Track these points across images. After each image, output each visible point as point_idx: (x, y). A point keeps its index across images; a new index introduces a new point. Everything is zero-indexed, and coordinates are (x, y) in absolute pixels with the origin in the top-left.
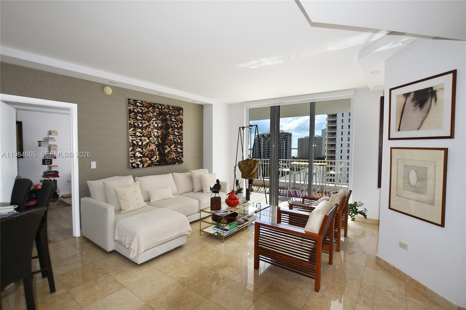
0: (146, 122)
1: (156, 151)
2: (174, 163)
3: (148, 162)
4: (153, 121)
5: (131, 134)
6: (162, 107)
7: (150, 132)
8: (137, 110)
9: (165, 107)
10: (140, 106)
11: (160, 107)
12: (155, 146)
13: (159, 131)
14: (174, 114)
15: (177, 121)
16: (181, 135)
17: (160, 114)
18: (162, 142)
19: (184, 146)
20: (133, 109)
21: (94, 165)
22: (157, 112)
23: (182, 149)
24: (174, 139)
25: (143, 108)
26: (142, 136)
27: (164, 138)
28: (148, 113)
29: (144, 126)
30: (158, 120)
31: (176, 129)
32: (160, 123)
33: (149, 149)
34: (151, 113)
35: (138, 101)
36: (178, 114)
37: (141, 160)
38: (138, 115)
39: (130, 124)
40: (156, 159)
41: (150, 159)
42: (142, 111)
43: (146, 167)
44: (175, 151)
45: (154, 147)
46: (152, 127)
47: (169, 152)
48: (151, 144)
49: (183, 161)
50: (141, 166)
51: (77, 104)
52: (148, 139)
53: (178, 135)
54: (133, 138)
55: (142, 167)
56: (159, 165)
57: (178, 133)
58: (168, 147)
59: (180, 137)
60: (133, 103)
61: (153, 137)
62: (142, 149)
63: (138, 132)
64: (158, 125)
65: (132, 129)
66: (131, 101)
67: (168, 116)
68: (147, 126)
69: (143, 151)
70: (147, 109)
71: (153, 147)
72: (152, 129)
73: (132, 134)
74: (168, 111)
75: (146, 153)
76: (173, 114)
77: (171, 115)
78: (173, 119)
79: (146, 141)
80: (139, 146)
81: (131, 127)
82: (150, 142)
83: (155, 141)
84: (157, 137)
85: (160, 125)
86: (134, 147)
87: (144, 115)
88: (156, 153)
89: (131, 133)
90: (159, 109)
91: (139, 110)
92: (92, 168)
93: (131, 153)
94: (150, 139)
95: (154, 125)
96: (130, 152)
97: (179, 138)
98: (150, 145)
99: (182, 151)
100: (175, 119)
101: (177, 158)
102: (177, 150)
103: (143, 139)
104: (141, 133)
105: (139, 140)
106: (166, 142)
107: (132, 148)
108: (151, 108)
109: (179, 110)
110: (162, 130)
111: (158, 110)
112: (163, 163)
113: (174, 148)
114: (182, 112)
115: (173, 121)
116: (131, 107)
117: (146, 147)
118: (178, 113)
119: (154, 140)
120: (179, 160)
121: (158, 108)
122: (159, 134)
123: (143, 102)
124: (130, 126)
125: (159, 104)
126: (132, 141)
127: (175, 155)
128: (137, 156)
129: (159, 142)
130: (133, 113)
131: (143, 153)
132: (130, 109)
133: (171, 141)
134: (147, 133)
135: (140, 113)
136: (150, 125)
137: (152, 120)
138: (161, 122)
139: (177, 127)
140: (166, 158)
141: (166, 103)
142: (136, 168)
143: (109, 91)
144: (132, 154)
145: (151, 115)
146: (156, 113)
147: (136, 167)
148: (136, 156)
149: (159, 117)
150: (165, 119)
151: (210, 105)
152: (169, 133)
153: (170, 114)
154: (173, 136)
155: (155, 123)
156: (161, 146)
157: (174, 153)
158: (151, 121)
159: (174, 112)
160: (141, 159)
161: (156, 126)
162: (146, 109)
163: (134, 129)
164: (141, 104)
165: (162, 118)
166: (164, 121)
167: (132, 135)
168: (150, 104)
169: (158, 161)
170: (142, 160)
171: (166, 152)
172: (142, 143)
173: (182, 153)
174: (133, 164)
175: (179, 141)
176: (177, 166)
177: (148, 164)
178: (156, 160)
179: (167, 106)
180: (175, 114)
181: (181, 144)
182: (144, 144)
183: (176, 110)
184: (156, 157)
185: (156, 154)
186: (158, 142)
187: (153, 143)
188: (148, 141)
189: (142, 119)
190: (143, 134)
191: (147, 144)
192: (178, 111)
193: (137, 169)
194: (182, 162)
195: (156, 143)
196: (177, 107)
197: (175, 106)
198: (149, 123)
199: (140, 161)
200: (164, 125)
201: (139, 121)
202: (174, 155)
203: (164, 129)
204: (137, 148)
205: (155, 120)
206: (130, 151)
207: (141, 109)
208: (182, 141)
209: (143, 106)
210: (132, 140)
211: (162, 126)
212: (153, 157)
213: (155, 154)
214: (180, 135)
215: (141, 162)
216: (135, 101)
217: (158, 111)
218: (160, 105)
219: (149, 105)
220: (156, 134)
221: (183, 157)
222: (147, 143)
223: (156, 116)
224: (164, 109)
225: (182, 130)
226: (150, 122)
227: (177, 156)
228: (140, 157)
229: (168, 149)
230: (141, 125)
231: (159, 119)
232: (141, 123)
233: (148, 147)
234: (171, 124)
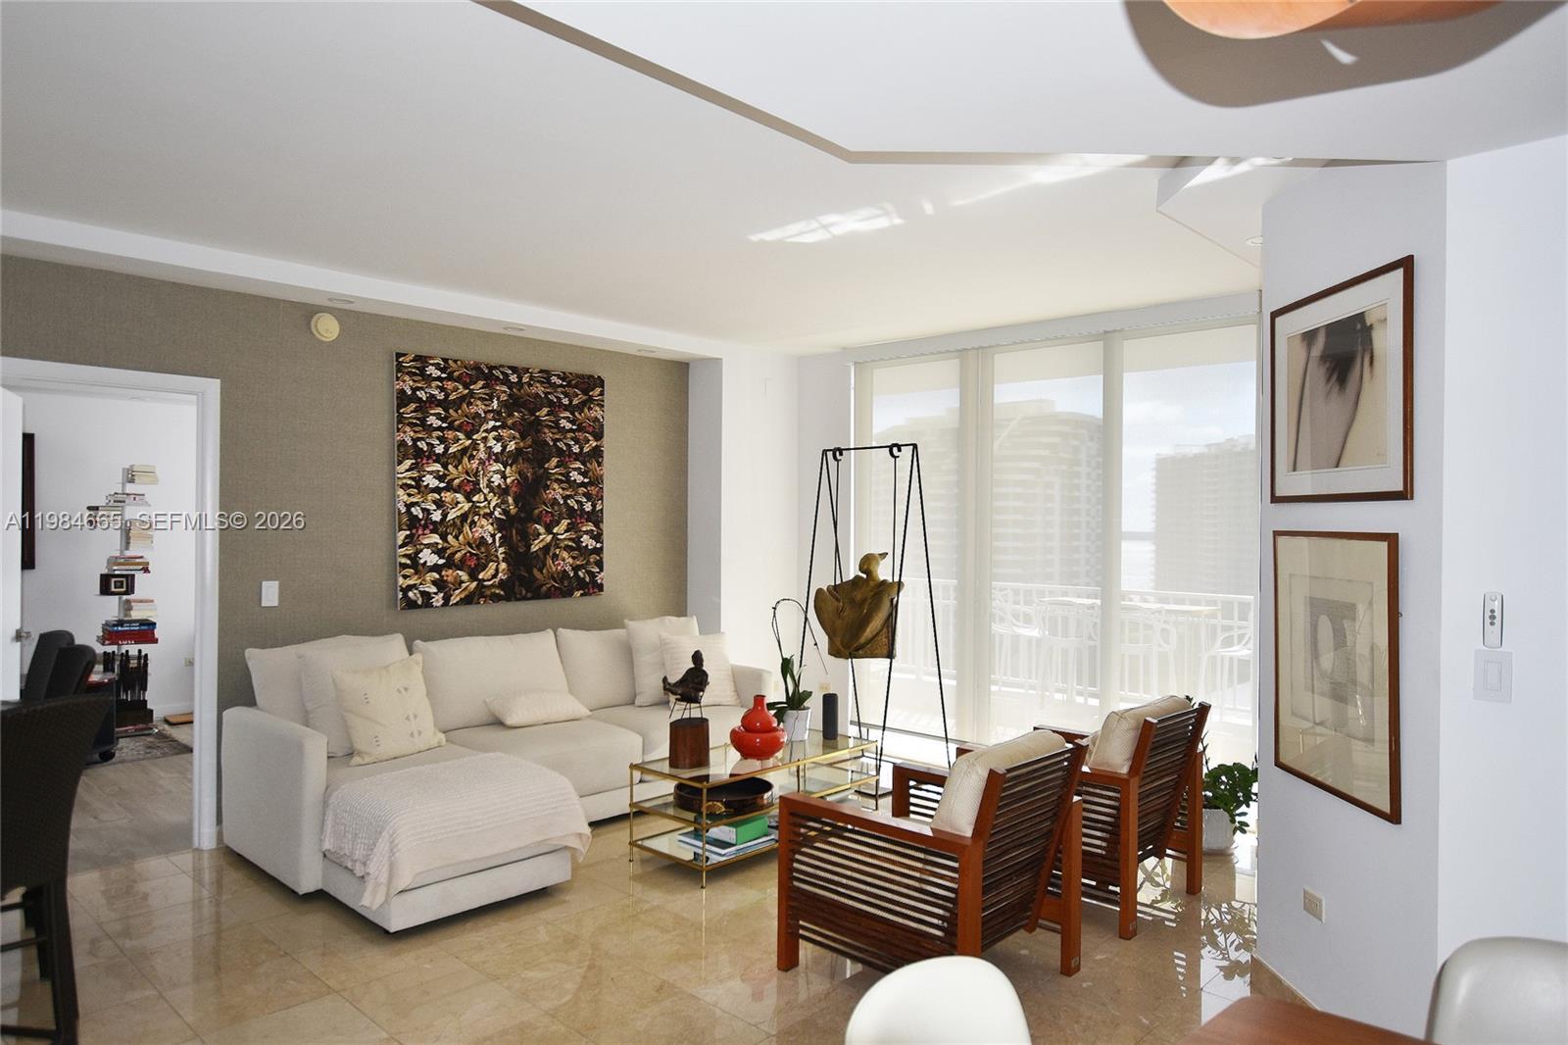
0: (461, 436)
1: (497, 544)
2: (568, 594)
3: (464, 585)
4: (486, 431)
5: (404, 481)
6: (520, 378)
7: (476, 475)
8: (426, 393)
9: (531, 378)
10: (439, 379)
11: (514, 378)
12: (492, 524)
13: (508, 468)
14: (567, 403)
15: (581, 429)
16: (597, 481)
17: (512, 405)
18: (520, 510)
19: (605, 526)
20: (414, 390)
21: (270, 594)
22: (504, 397)
23: (598, 538)
24: (566, 498)
25: (449, 385)
26: (443, 488)
27: (528, 497)
28: (470, 404)
29: (451, 451)
30: (503, 427)
31: (575, 460)
32: (514, 438)
33: (471, 536)
34: (479, 403)
35: (431, 358)
36: (583, 404)
37: (437, 576)
38: (432, 412)
39: (402, 443)
40: (494, 576)
41: (473, 577)
42: (447, 396)
43: (456, 604)
44: (570, 544)
45: (490, 528)
46: (482, 455)
47: (546, 549)
48: (476, 518)
49: (602, 585)
50: (438, 600)
51: (219, 380)
52: (466, 498)
53: (583, 484)
54: (409, 495)
55: (442, 605)
56: (507, 598)
57: (584, 474)
58: (541, 529)
59: (593, 490)
60: (415, 367)
61: (486, 491)
62: (444, 538)
63: (430, 473)
64: (504, 447)
65: (408, 463)
66: (408, 360)
67: (545, 410)
68: (464, 451)
69: (445, 545)
70: (466, 386)
71: (485, 529)
72: (482, 462)
73: (409, 482)
74: (546, 394)
75: (456, 552)
76: (566, 401)
77: (555, 407)
78: (563, 423)
79: (460, 506)
80: (431, 527)
81: (405, 457)
82: (474, 509)
83: (494, 508)
84: (502, 492)
85: (511, 446)
86: (414, 531)
87: (451, 411)
88: (496, 551)
89: (405, 478)
90: (511, 386)
91: (436, 392)
92: (263, 605)
93: (402, 551)
94: (475, 499)
95: (491, 448)
96: (401, 547)
97: (588, 496)
98: (473, 524)
99: (598, 545)
100: (573, 422)
101: (580, 573)
102: (577, 541)
103: (447, 500)
104: (441, 478)
105: (434, 502)
106: (537, 511)
107: (408, 532)
108: (481, 383)
109: (588, 386)
110: (522, 465)
111: (505, 388)
112: (524, 592)
113: (566, 531)
114: (602, 394)
115: (563, 431)
116: (404, 381)
117: (459, 529)
118: (585, 398)
119: (489, 503)
120: (587, 579)
121: (506, 381)
122: (509, 481)
123: (450, 362)
124: (403, 451)
125: (510, 368)
126: (409, 506)
127: (571, 560)
128: (426, 562)
129: (509, 512)
130: (413, 406)
131: (449, 552)
132: (402, 392)
133: (556, 508)
134: (464, 476)
135: (439, 404)
136: (475, 446)
137: (482, 430)
138: (517, 435)
139: (578, 451)
140: (536, 572)
141: (535, 361)
142: (419, 607)
143: (328, 328)
144: (405, 556)
145: (479, 408)
146: (498, 399)
147: (420, 602)
148: (422, 561)
149: (511, 415)
150: (531, 423)
151: (715, 364)
152: (547, 475)
153: (551, 404)
154: (564, 485)
155: (494, 439)
156: (515, 528)
157: (565, 554)
158: (478, 431)
159: (566, 395)
160: (440, 574)
161: (498, 448)
162: (461, 387)
163: (417, 464)
164: (443, 370)
165: (523, 419)
166: (529, 429)
167: (406, 484)
168: (477, 367)
169: (502, 584)
170: (442, 577)
171: (534, 549)
172: (445, 515)
173: (598, 551)
174: (411, 594)
175: (588, 507)
176: (577, 603)
177: (466, 593)
178: (497, 580)
179: (541, 371)
180: (571, 401)
181: (596, 517)
182: (450, 517)
183: (576, 386)
184: (494, 567)
185: (497, 557)
186: (505, 512)
187: (487, 516)
188: (467, 506)
189: (444, 425)
190: (447, 483)
191: (464, 517)
192: (585, 392)
193: (423, 610)
194: (600, 587)
195: (496, 513)
196: (582, 376)
197: (571, 374)
198: (471, 439)
199: (434, 583)
200: (530, 446)
201: (436, 434)
202: (566, 561)
203: (528, 460)
204: (424, 534)
205: (495, 428)
206: (400, 542)
207: (442, 389)
208: (598, 508)
209: (450, 378)
210: (406, 505)
211: (519, 451)
212: (484, 567)
213: (490, 557)
214: (591, 483)
215: (440, 584)
216: (422, 360)
217: (505, 392)
218: (514, 369)
219: (474, 373)
220: (497, 480)
221: (601, 570)
222: (462, 515)
223: (499, 413)
224: (530, 385)
225: (599, 464)
226: (474, 437)
227: (577, 566)
228: (436, 568)
229: (541, 537)
230: (440, 449)
231: (510, 422)
232: (442, 440)
233: (467, 528)
234: (555, 441)
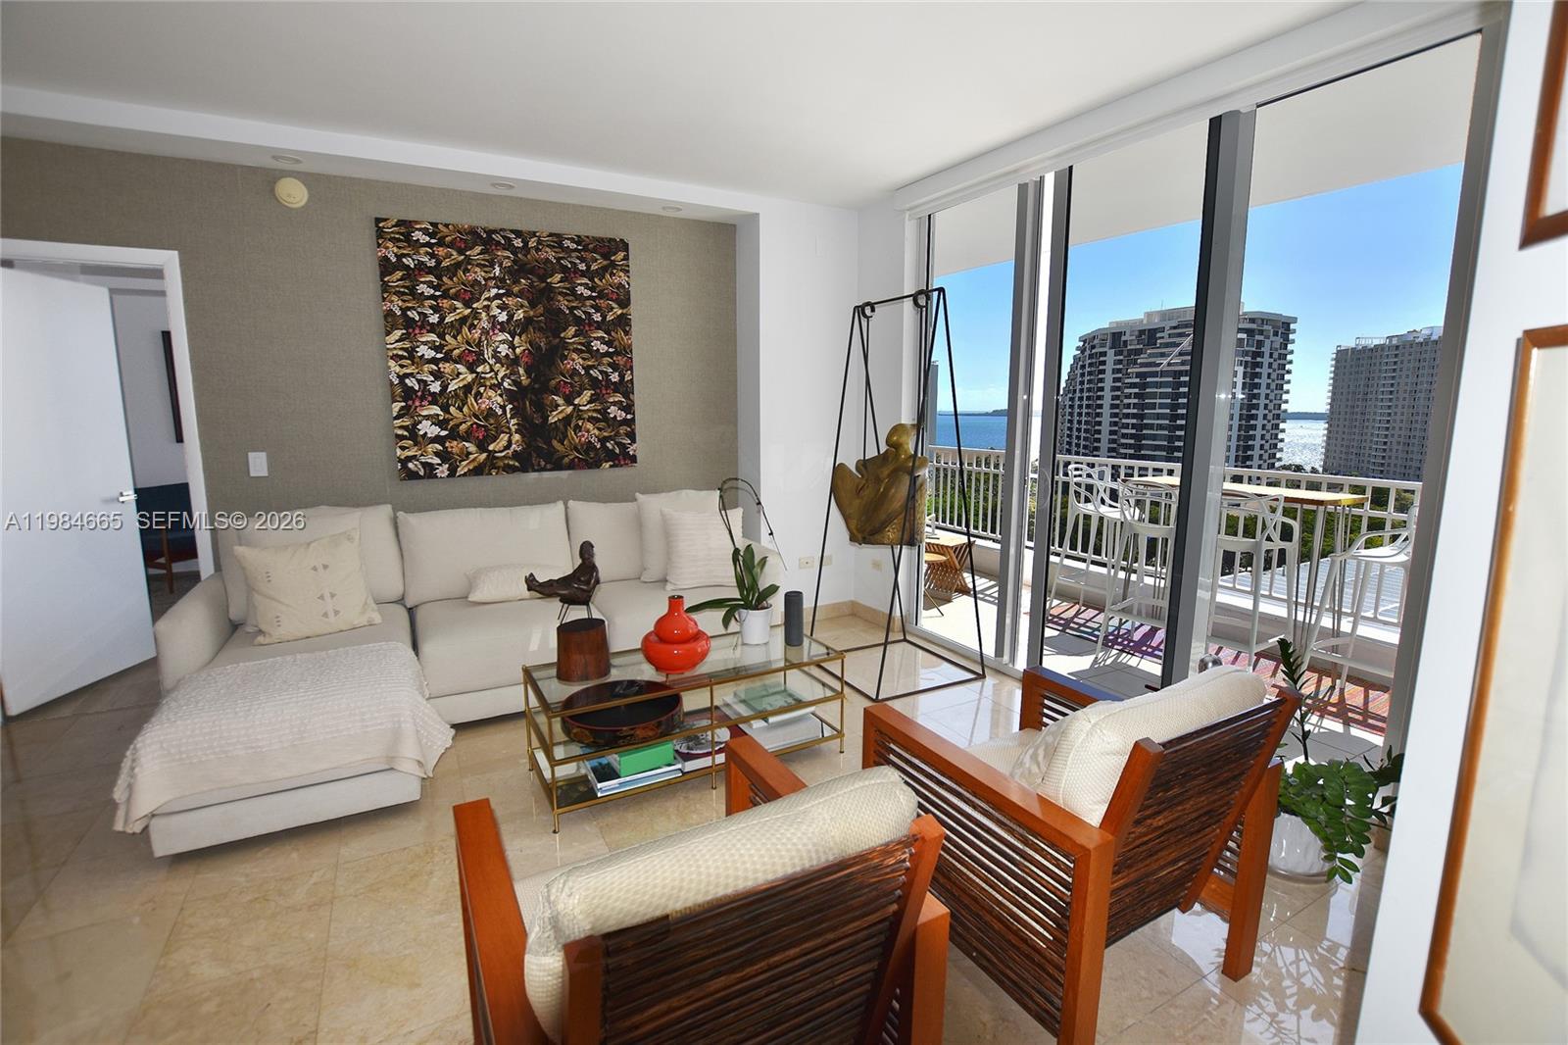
0: (458, 304)
1: (509, 416)
2: (596, 465)
3: (472, 457)
4: (488, 299)
5: (395, 352)
6: (526, 243)
7: (479, 344)
8: (413, 260)
9: (539, 242)
10: (428, 245)
11: (518, 243)
12: (501, 395)
13: (517, 338)
15: (601, 295)
16: (625, 351)
17: (518, 270)
18: (534, 381)
19: (637, 398)
20: (399, 257)
21: (258, 464)
22: (507, 263)
23: (628, 408)
24: (587, 369)
25: (441, 251)
26: (441, 359)
27: (542, 368)
28: (467, 270)
29: (447, 320)
30: (509, 294)
31: (597, 329)
32: (522, 306)
33: (477, 407)
34: (477, 269)
35: (417, 222)
36: (604, 269)
37: (441, 448)
38: (422, 280)
39: (389, 314)
40: (508, 447)
41: (482, 448)
42: (439, 262)
43: (465, 475)
44: (595, 415)
45: (499, 399)
46: (485, 324)
47: (567, 420)
48: (482, 389)
49: (635, 456)
50: (443, 471)
51: (176, 252)
52: (468, 369)
53: (607, 354)
54: (402, 366)
55: (448, 476)
56: (524, 469)
57: (609, 344)
58: (560, 401)
59: (621, 360)
60: (398, 233)
61: (492, 361)
62: (445, 409)
63: (425, 343)
64: (511, 316)
65: (397, 334)
66: (390, 225)
67: (558, 277)
68: (463, 320)
69: (448, 416)
70: (461, 252)
71: (494, 400)
72: (485, 332)
73: (400, 353)
74: (558, 259)
75: (461, 424)
76: (582, 267)
77: (570, 274)
78: (581, 290)
79: (461, 377)
80: (430, 399)
81: (394, 327)
82: (479, 380)
83: (502, 379)
84: (512, 363)
85: (520, 315)
86: (410, 403)
87: (445, 279)
88: (508, 422)
89: (395, 348)
90: (514, 251)
91: (425, 259)
92: (252, 475)
93: (398, 422)
94: (479, 369)
95: (495, 317)
96: (396, 418)
97: (615, 367)
98: (478, 395)
99: (629, 417)
100: (592, 289)
101: (608, 444)
102: (604, 412)
103: (446, 371)
104: (437, 349)
105: (431, 373)
106: (553, 382)
107: (403, 404)
108: (478, 249)
109: (609, 251)
110: (532, 334)
111: (507, 254)
112: (543, 463)
113: (589, 402)
114: (626, 258)
115: (581, 298)
116: (387, 248)
117: (462, 401)
118: (605, 263)
119: (496, 374)
120: (617, 451)
121: (508, 245)
122: (518, 351)
123: (440, 226)
124: (390, 321)
125: (512, 231)
126: (402, 378)
127: (596, 432)
128: (426, 433)
129: (520, 383)
130: (399, 274)
131: (452, 423)
132: (386, 259)
133: (576, 379)
134: (464, 347)
135: (430, 271)
136: (475, 315)
137: (483, 298)
138: (526, 303)
139: (600, 319)
140: (555, 443)
141: (543, 225)
142: (421, 477)
143: (294, 194)
144: (401, 427)
145: (479, 275)
146: (500, 265)
147: (422, 473)
148: (421, 433)
149: (516, 282)
150: (542, 291)
151: (753, 218)
152: (564, 345)
153: (564, 269)
154: (585, 355)
155: (498, 307)
156: (529, 399)
157: (590, 426)
158: (478, 300)
159: (583, 260)
160: (443, 445)
161: (503, 317)
162: (454, 253)
163: (408, 334)
164: (431, 236)
165: (531, 285)
166: (540, 296)
167: (397, 355)
168: (473, 231)
169: (516, 455)
170: (445, 448)
171: (552, 420)
172: (444, 387)
173: (630, 423)
174: (410, 465)
175: (615, 377)
176: (607, 474)
177: (476, 464)
178: (510, 451)
179: (551, 235)
180: (589, 267)
181: (625, 388)
182: (451, 388)
183: (594, 250)
184: (506, 438)
185: (509, 428)
186: (515, 383)
187: (492, 387)
188: (470, 377)
189: (438, 293)
190: (445, 353)
191: (467, 388)
192: (605, 256)
193: (425, 481)
194: (633, 459)
195: (505, 384)
196: (601, 240)
197: (588, 237)
198: (471, 307)
199: (437, 454)
200: (542, 315)
201: (428, 303)
202: (591, 433)
203: (540, 329)
204: (421, 406)
205: (498, 296)
206: (395, 414)
207: (432, 256)
208: (627, 378)
209: (441, 243)
210: (398, 376)
211: (528, 320)
212: (495, 439)
213: (499, 430)
214: (617, 353)
215: (445, 456)
216: (407, 225)
217: (509, 258)
218: (518, 234)
219: (469, 237)
220: (504, 350)
221: (634, 441)
222: (465, 386)
223: (502, 280)
224: (537, 250)
225: (627, 333)
226: (475, 306)
227: (605, 437)
228: (437, 439)
229: (560, 409)
230: (434, 319)
231: (516, 289)
232: (436, 309)
233: (471, 399)
234: (572, 309)
